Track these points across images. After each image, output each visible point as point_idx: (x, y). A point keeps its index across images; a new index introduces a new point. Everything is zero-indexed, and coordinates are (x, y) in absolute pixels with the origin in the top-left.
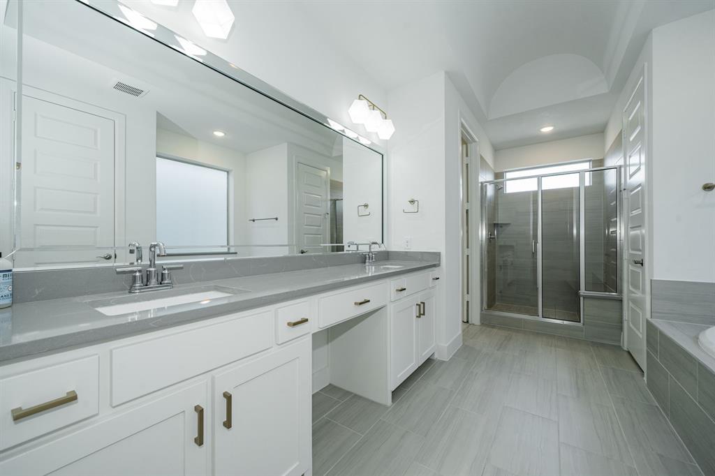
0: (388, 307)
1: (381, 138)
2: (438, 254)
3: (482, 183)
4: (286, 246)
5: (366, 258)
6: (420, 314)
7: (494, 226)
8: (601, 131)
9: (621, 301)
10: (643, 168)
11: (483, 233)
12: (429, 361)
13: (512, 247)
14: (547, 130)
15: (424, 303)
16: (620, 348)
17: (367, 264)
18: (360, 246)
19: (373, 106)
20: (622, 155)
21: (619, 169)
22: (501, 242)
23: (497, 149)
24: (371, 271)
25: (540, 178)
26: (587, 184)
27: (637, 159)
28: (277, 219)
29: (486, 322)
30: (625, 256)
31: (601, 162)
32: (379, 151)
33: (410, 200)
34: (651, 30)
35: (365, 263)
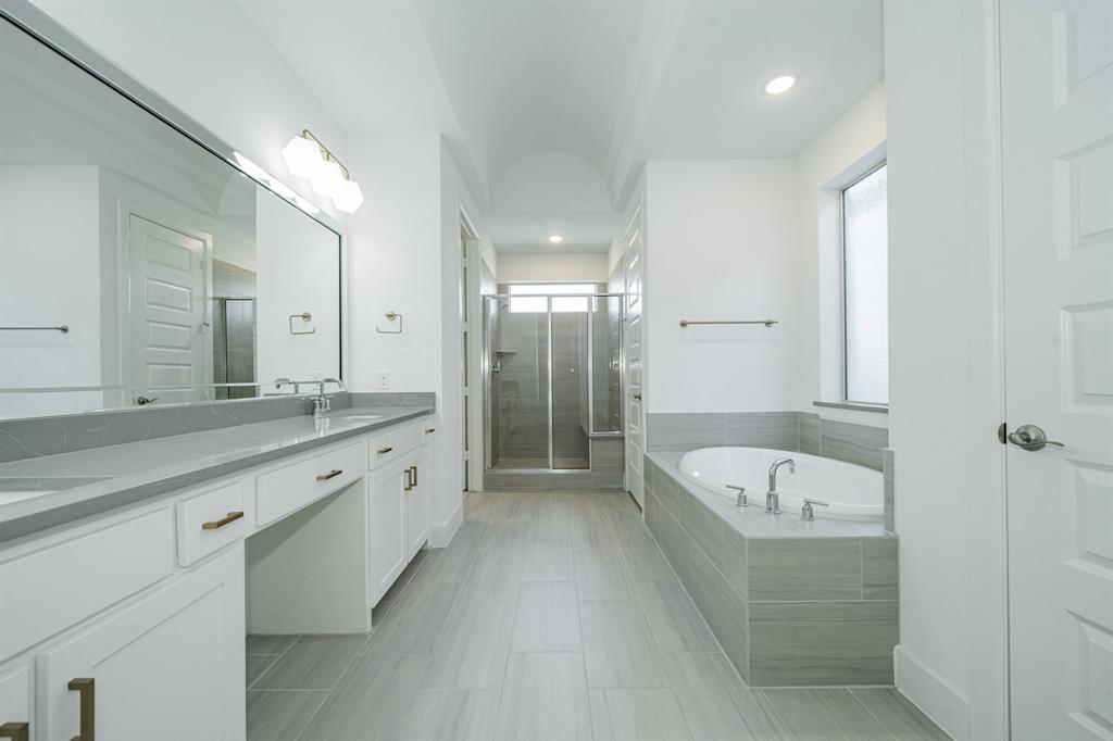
0: (366, 481)
1: (339, 208)
2: (431, 397)
3: (484, 297)
4: (98, 389)
5: (314, 406)
6: (411, 485)
7: (498, 356)
8: (604, 252)
9: (623, 439)
10: (640, 297)
11: (485, 364)
12: (421, 554)
13: (515, 383)
14: (556, 239)
15: (415, 468)
16: (622, 490)
17: (317, 415)
18: (300, 385)
19: (328, 155)
20: (623, 282)
21: (621, 296)
22: (504, 377)
23: (501, 253)
24: (324, 427)
25: (550, 297)
26: (594, 310)
27: (635, 288)
28: (65, 330)
29: (491, 484)
30: (627, 391)
31: (604, 286)
32: (336, 230)
33: (388, 312)
34: (645, 162)
35: (313, 414)
